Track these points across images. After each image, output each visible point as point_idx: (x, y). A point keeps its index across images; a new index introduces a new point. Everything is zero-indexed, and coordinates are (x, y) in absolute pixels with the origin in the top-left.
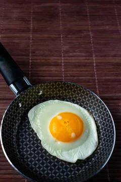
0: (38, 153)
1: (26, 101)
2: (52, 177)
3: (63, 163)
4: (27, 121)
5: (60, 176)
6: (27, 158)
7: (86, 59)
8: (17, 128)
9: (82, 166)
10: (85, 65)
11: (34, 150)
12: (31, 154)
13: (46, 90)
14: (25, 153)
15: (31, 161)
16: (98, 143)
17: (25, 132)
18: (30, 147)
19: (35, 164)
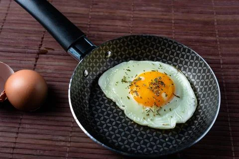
0: (123, 127)
1: (93, 67)
2: (148, 151)
3: (158, 132)
4: (99, 92)
5: (158, 149)
6: (110, 135)
7: (163, 15)
8: (87, 102)
9: (183, 132)
10: (161, 21)
11: (117, 125)
12: (113, 130)
13: (115, 50)
14: (105, 130)
15: (116, 138)
16: (196, 102)
17: (100, 105)
18: (111, 122)
19: (123, 141)
